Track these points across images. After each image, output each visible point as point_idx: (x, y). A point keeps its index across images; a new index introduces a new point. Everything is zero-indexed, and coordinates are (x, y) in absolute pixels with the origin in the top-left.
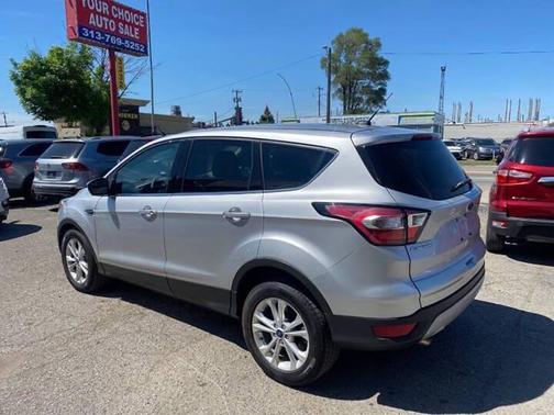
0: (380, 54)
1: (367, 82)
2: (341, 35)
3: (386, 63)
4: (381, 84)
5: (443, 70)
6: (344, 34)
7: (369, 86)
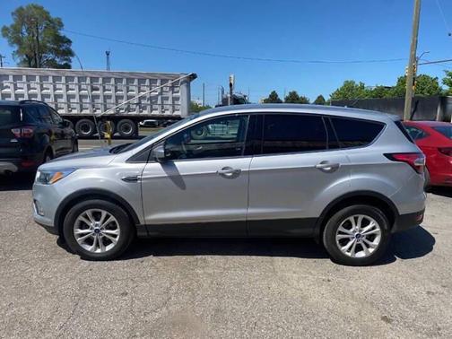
0: (62, 33)
1: (51, 56)
2: (21, 9)
3: (69, 42)
4: (65, 60)
5: (108, 54)
6: (25, 8)
7: (53, 60)
